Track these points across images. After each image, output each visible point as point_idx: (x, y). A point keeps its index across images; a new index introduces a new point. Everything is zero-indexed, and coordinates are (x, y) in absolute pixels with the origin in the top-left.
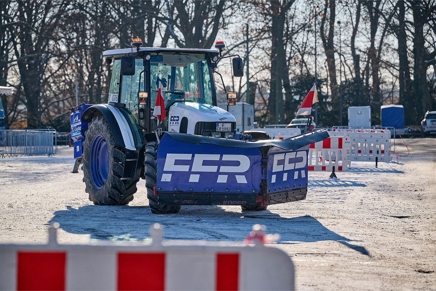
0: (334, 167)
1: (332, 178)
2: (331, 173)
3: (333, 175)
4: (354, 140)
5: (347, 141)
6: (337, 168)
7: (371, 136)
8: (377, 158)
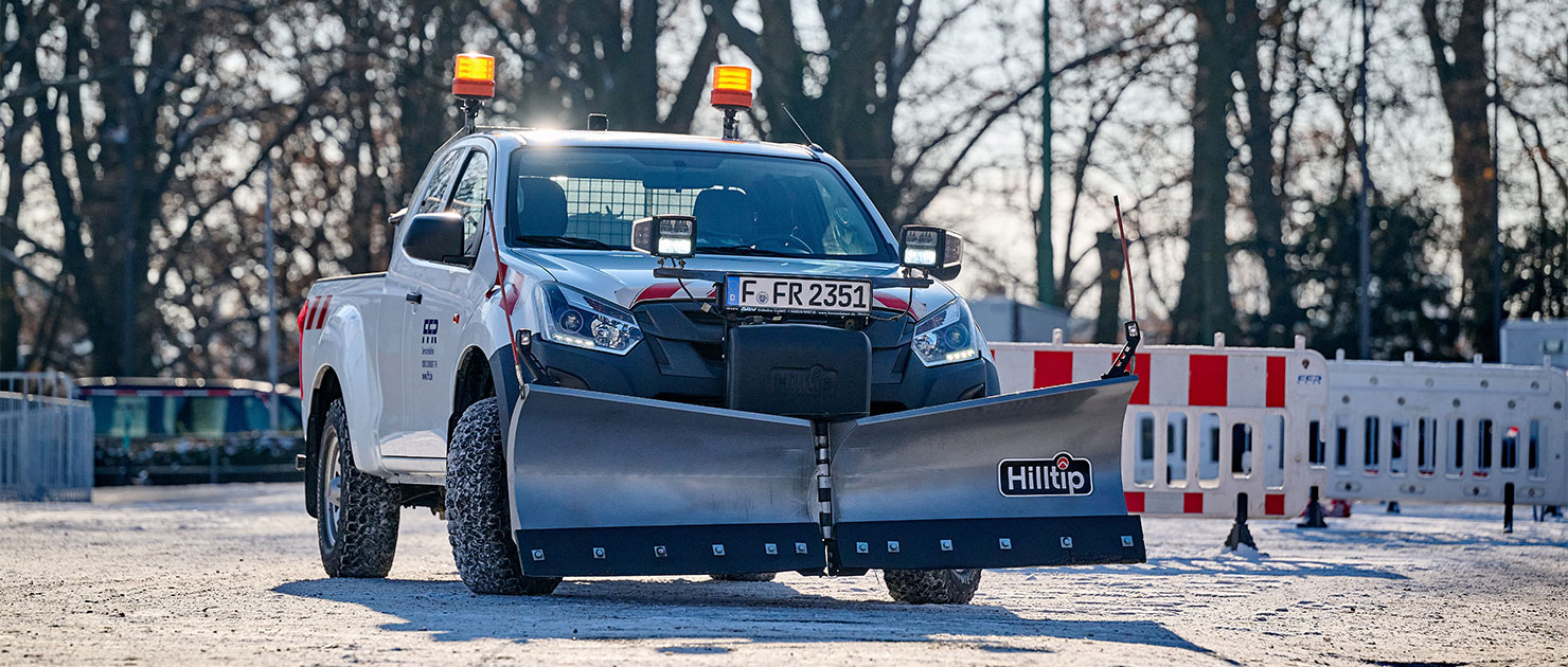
0: (1243, 499)
1: (1234, 549)
2: (1226, 527)
3: (1240, 537)
4: (1401, 401)
5: (1310, 371)
6: (1256, 504)
7: (1484, 384)
8: (1509, 488)
